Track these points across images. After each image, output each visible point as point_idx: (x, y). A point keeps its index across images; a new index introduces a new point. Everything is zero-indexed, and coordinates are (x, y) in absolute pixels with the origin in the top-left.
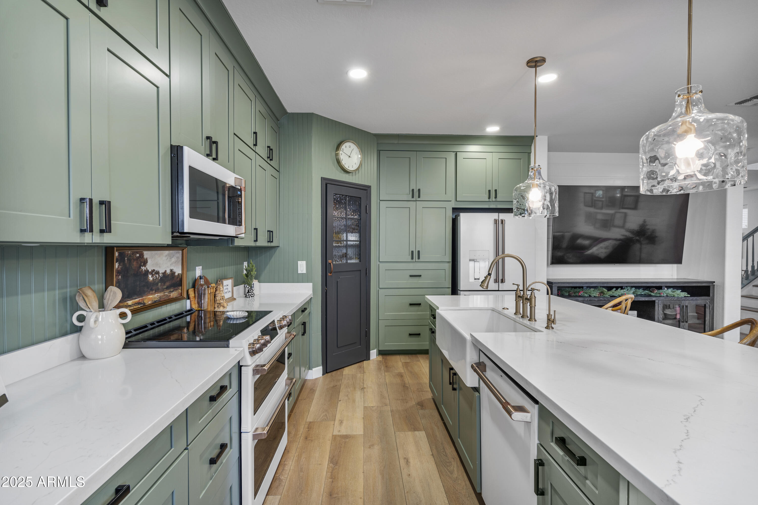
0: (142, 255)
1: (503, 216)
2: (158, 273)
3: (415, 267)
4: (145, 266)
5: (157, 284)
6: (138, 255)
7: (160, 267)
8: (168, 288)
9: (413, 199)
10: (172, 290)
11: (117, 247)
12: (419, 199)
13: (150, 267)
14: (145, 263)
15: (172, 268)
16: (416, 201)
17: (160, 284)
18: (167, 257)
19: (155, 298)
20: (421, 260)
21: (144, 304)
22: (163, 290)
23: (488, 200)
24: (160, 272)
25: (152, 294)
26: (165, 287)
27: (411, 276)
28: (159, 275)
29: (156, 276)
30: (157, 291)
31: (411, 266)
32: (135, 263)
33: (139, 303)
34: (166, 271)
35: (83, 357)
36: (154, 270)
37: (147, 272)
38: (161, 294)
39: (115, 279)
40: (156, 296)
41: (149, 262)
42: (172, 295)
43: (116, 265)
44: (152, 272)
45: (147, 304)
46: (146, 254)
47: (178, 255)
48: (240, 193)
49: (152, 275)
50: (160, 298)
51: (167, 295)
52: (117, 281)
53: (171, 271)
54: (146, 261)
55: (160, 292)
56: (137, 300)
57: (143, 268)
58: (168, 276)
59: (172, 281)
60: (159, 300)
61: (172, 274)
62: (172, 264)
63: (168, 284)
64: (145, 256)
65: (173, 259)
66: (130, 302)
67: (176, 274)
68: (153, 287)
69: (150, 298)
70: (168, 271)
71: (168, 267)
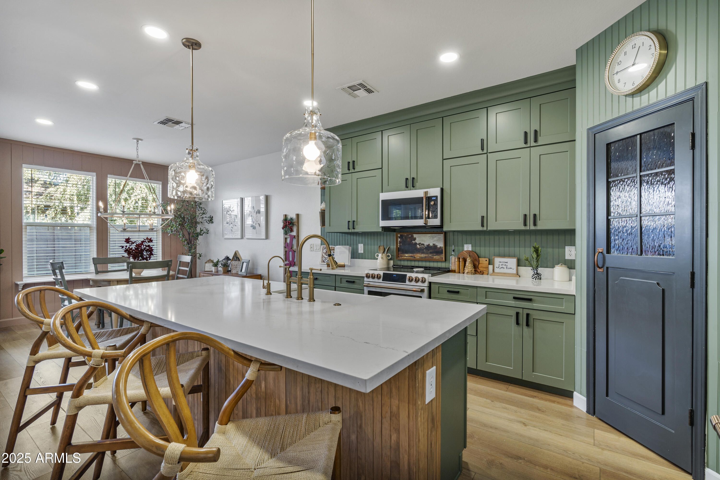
0: (412, 236)
2: (424, 245)
4: (415, 241)
5: (423, 250)
6: (410, 236)
7: (425, 242)
8: (431, 253)
10: (435, 254)
13: (417, 241)
14: (415, 239)
15: (434, 243)
17: (425, 250)
19: (421, 256)
21: (415, 257)
22: (427, 253)
24: (425, 244)
25: (419, 254)
26: (429, 252)
28: (424, 246)
29: (422, 246)
30: (423, 253)
32: (408, 239)
33: (411, 256)
34: (429, 244)
36: (420, 243)
37: (416, 244)
38: (426, 255)
39: (399, 244)
40: (423, 255)
41: (417, 239)
42: (435, 257)
43: (399, 240)
44: (419, 244)
45: (416, 258)
46: (415, 236)
47: (440, 236)
48: (435, 198)
49: (420, 246)
50: (426, 257)
51: (431, 257)
52: (400, 246)
53: (434, 244)
54: (415, 238)
55: (425, 254)
56: (410, 255)
57: (414, 242)
58: (431, 247)
59: (434, 250)
60: (424, 258)
61: (435, 246)
62: (434, 241)
63: (431, 251)
64: (414, 237)
65: (435, 239)
66: (407, 255)
67: (438, 247)
68: (420, 251)
69: (418, 256)
70: (431, 244)
71: (431, 242)
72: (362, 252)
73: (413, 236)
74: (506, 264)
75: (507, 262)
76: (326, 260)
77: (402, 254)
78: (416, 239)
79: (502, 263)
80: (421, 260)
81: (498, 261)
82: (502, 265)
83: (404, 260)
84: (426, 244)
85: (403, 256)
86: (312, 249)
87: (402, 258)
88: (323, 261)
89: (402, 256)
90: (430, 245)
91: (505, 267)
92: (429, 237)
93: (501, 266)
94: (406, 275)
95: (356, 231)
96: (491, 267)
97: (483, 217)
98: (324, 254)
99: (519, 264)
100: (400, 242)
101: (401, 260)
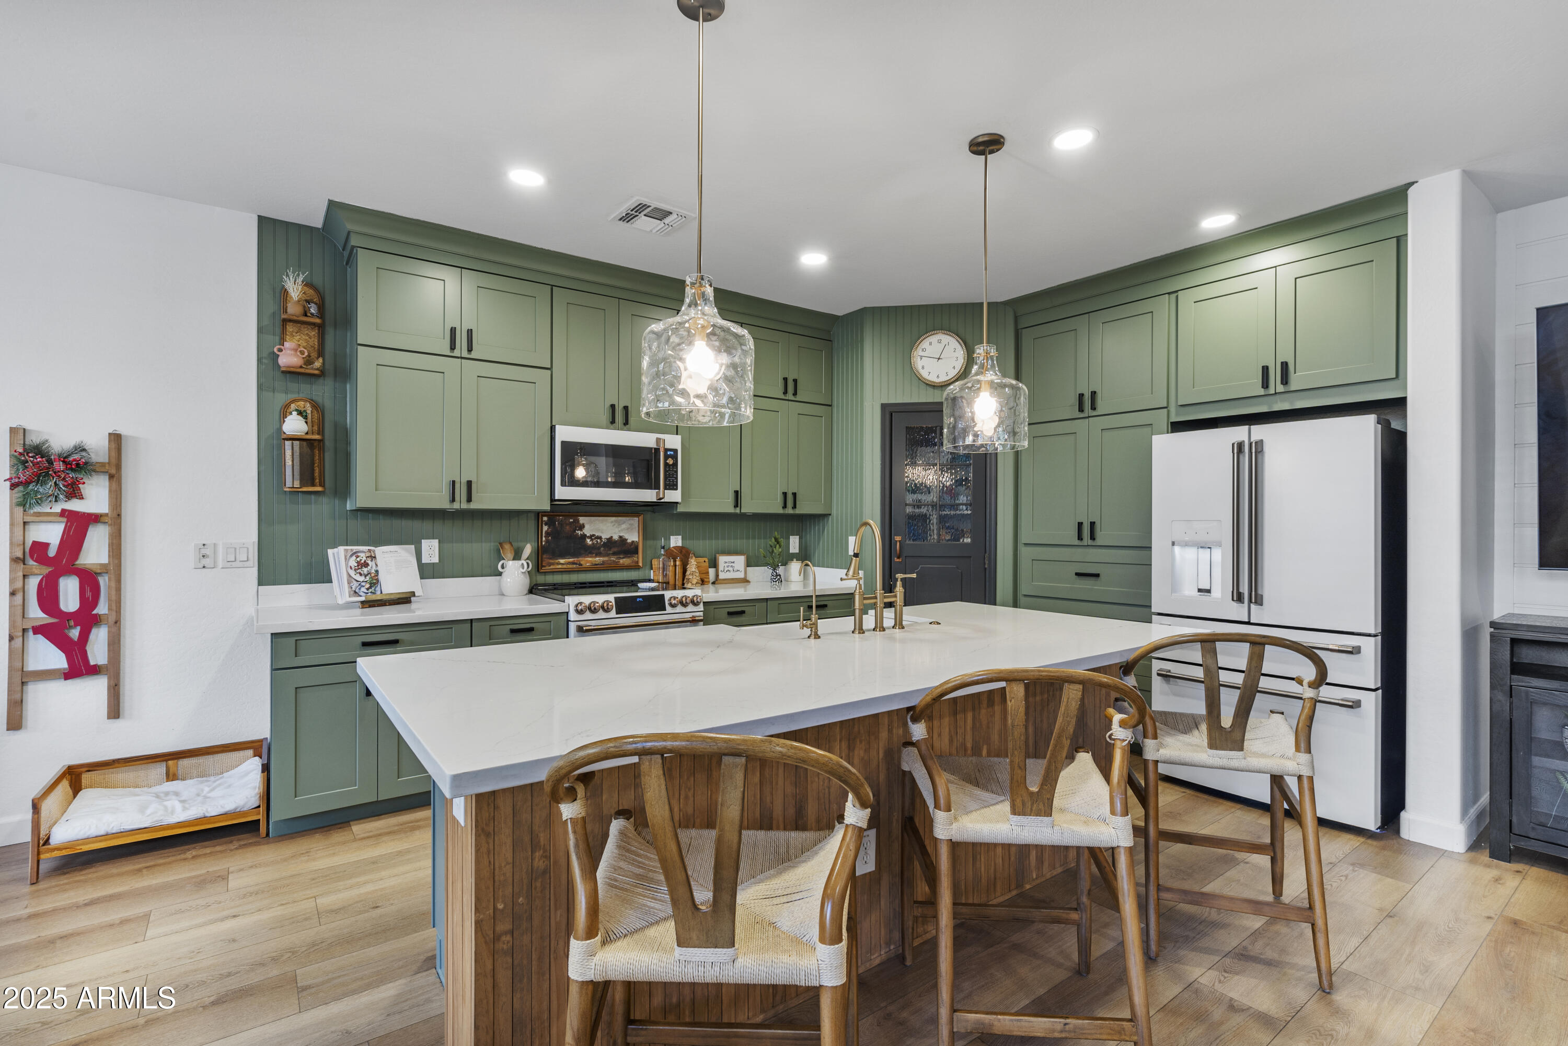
1: (1259, 432)
2: (600, 538)
3: (1091, 557)
4: (581, 530)
5: (599, 548)
6: (571, 521)
7: (602, 533)
8: (614, 554)
9: (1082, 415)
10: (621, 556)
11: (541, 512)
12: (1095, 413)
13: (587, 531)
14: (582, 527)
15: (621, 535)
16: (1089, 417)
17: (602, 549)
18: (613, 524)
19: (595, 561)
20: (1099, 541)
21: (581, 565)
22: (608, 555)
23: (1262, 392)
24: (603, 537)
25: (591, 557)
26: (611, 552)
27: (1077, 574)
28: (601, 541)
29: (597, 541)
30: (599, 554)
31: (1078, 554)
32: (568, 527)
33: (573, 563)
34: (612, 537)
35: (503, 595)
36: (594, 535)
37: (584, 537)
38: (606, 559)
39: (544, 539)
40: (598, 560)
41: (587, 527)
42: (621, 561)
43: (545, 528)
44: (591, 537)
45: (584, 566)
46: (582, 520)
47: (632, 522)
48: (672, 453)
49: (592, 540)
50: (604, 563)
51: (614, 561)
52: (547, 541)
53: (620, 537)
54: (583, 524)
55: (604, 556)
56: (571, 560)
57: (579, 532)
58: (616, 542)
59: (623, 548)
60: (601, 564)
61: (622, 540)
62: (622, 530)
63: (615, 550)
64: (581, 522)
65: (624, 526)
66: (562, 561)
67: (629, 541)
68: (593, 550)
69: (587, 561)
70: (616, 537)
71: (615, 533)
72: (436, 560)
73: (578, 521)
74: (732, 564)
75: (734, 562)
76: (363, 589)
77: (551, 559)
78: (584, 527)
79: (728, 564)
80: (595, 568)
81: (723, 560)
82: (728, 566)
83: (553, 572)
84: (605, 536)
85: (553, 564)
86: (206, 562)
87: (552, 567)
88: (355, 592)
89: (550, 564)
90: (614, 538)
91: (731, 569)
92: (612, 522)
93: (726, 569)
94: (663, 595)
95: (473, 506)
96: (712, 571)
97: (736, 492)
98: (352, 573)
99: (749, 564)
100: (546, 532)
101: (545, 573)
